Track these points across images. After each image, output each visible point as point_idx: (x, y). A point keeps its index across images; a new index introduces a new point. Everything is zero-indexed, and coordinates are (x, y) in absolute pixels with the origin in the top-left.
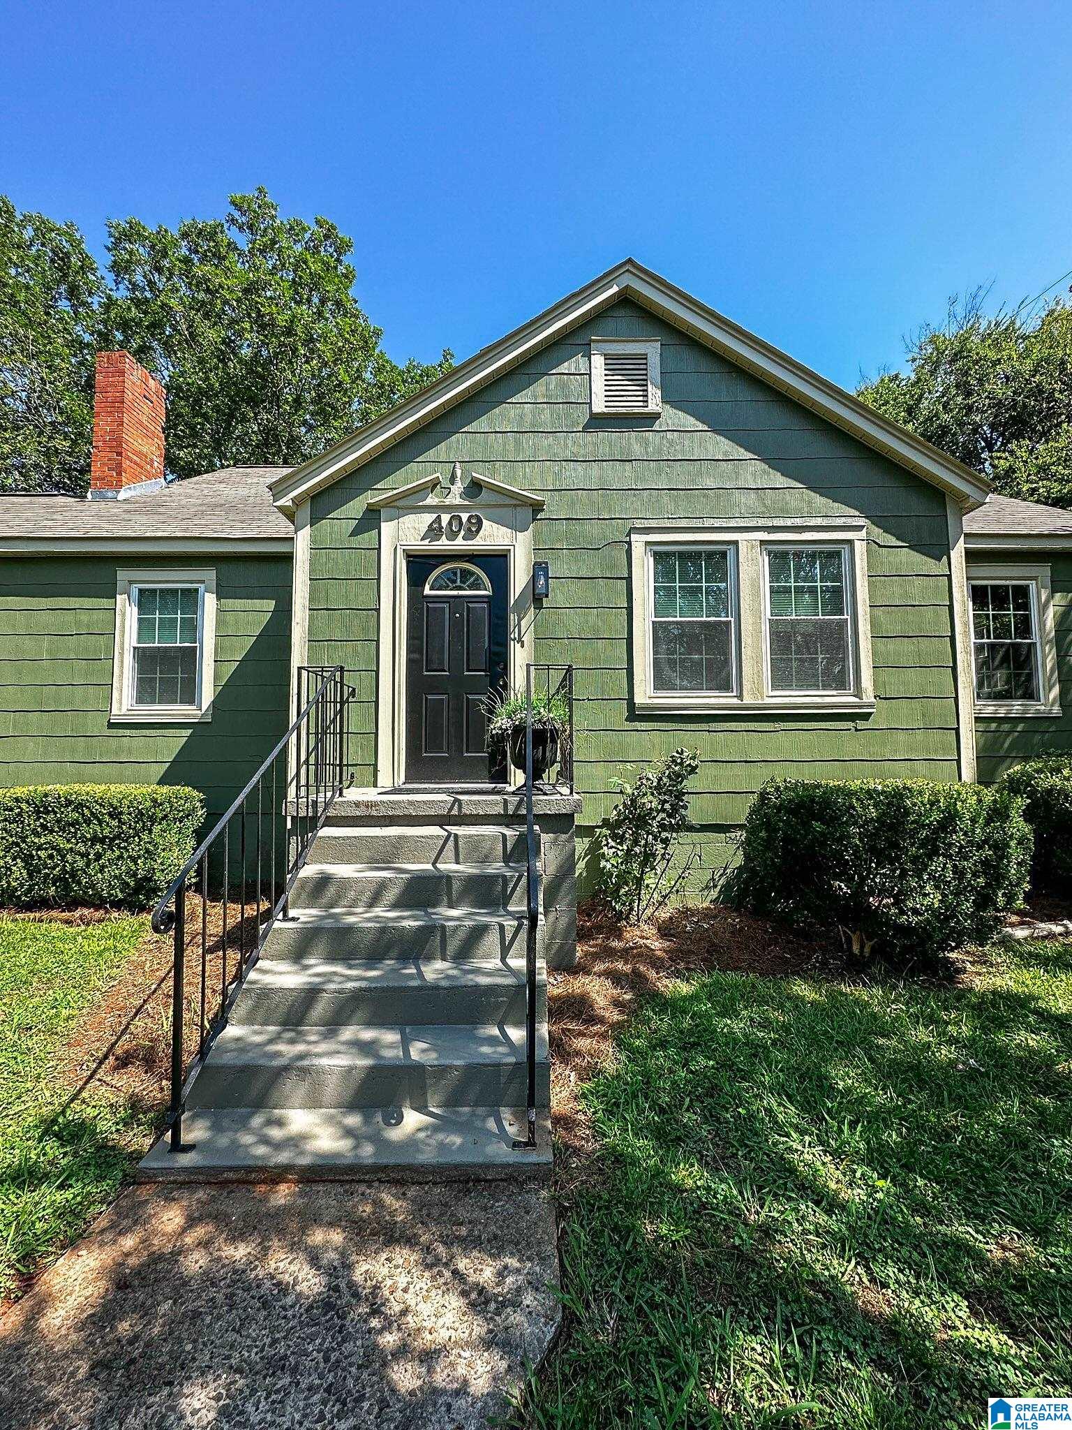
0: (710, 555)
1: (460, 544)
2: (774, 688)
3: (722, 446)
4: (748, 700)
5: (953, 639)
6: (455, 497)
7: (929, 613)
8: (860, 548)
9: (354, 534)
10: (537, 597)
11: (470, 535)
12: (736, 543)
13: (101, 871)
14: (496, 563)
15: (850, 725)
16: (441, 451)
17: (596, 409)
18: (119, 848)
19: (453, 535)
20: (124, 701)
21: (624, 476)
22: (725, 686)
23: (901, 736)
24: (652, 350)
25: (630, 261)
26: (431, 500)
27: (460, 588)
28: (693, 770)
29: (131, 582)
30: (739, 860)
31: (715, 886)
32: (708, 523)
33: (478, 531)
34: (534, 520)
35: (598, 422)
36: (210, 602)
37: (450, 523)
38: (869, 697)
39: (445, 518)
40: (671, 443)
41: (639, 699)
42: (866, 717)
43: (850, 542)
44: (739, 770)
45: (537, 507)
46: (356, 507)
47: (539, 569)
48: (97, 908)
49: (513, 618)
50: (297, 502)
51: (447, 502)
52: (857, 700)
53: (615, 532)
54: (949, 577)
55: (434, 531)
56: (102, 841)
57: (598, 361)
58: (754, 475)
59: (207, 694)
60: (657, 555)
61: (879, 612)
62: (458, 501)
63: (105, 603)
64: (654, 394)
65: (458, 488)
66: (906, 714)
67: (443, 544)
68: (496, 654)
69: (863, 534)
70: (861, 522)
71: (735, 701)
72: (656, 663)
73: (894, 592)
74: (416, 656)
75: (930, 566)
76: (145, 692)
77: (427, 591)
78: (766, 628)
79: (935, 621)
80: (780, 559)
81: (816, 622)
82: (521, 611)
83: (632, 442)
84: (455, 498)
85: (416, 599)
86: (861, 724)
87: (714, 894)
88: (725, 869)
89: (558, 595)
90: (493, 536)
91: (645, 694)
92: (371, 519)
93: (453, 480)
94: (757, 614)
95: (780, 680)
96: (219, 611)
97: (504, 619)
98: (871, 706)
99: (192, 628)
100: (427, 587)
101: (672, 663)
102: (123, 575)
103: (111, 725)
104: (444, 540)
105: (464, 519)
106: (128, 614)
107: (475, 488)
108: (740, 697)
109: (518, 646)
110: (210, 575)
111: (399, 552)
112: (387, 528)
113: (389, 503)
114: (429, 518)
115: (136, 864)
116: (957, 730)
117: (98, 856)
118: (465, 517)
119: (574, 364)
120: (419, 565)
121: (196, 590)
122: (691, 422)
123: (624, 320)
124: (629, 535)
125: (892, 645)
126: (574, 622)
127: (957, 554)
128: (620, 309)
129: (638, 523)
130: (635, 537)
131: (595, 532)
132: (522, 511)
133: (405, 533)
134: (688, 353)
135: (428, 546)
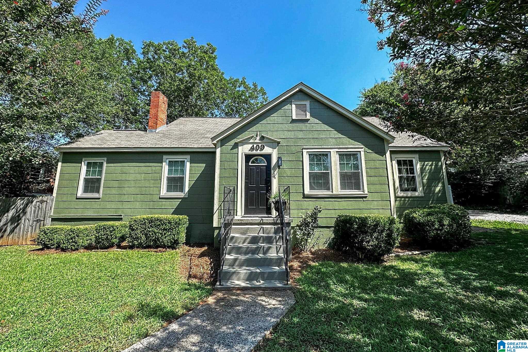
0: (324, 155)
1: (259, 152)
2: (341, 189)
3: (326, 127)
4: (334, 193)
5: (388, 177)
7: (381, 170)
8: (362, 153)
9: (231, 149)
10: (278, 166)
11: (262, 150)
12: (330, 152)
13: (165, 238)
14: (268, 157)
15: (362, 199)
16: (254, 128)
17: (293, 118)
18: (170, 232)
19: (257, 150)
20: (164, 192)
21: (300, 135)
22: (328, 189)
23: (375, 203)
24: (307, 103)
25: (301, 82)
26: (251, 141)
27: (259, 163)
28: (320, 211)
29: (167, 159)
30: (333, 236)
31: (327, 243)
32: (323, 147)
33: (263, 149)
34: (278, 146)
35: (294, 121)
36: (188, 165)
37: (256, 147)
38: (366, 192)
39: (255, 145)
40: (313, 126)
42: (366, 197)
43: (360, 152)
44: (333, 211)
45: (279, 143)
46: (232, 142)
47: (279, 158)
48: (164, 248)
49: (272, 171)
50: (218, 142)
51: (256, 141)
52: (363, 193)
53: (299, 149)
54: (386, 161)
55: (252, 149)
57: (294, 106)
58: (334, 134)
59: (187, 189)
60: (310, 155)
61: (368, 170)
63: (160, 164)
64: (308, 114)
65: (258, 138)
66: (376, 196)
67: (254, 152)
68: (268, 180)
69: (363, 150)
70: (362, 146)
71: (331, 193)
72: (310, 182)
73: (372, 164)
74: (247, 181)
75: (381, 158)
76: (169, 189)
77: (250, 164)
78: (338, 174)
79: (383, 172)
80: (342, 156)
81: (352, 172)
82: (275, 170)
83: (302, 126)
84: (257, 141)
85: (247, 166)
86: (364, 199)
87: (326, 245)
88: (329, 238)
89: (284, 166)
90: (267, 150)
91: (307, 191)
92: (236, 146)
93: (257, 136)
94: (336, 170)
95: (343, 187)
96: (190, 167)
97: (270, 171)
98: (367, 195)
99: (183, 171)
100: (250, 163)
101: (314, 183)
102: (165, 157)
103: (160, 198)
104: (254, 151)
105: (260, 146)
106: (165, 167)
107: (262, 138)
108: (332, 192)
109: (274, 178)
110: (188, 157)
111: (243, 154)
112: (240, 148)
113: (240, 142)
114: (251, 145)
115: (175, 236)
116: (390, 201)
117: (165, 234)
118: (260, 145)
119: (288, 107)
120: (248, 157)
121: (184, 161)
122: (317, 121)
123: (300, 96)
124: (302, 150)
125: (372, 179)
126: (288, 172)
127: (388, 154)
128: (299, 93)
129: (304, 147)
130: (304, 150)
131: (294, 149)
132: (275, 144)
133: (245, 149)
134: (316, 104)
135: (250, 153)
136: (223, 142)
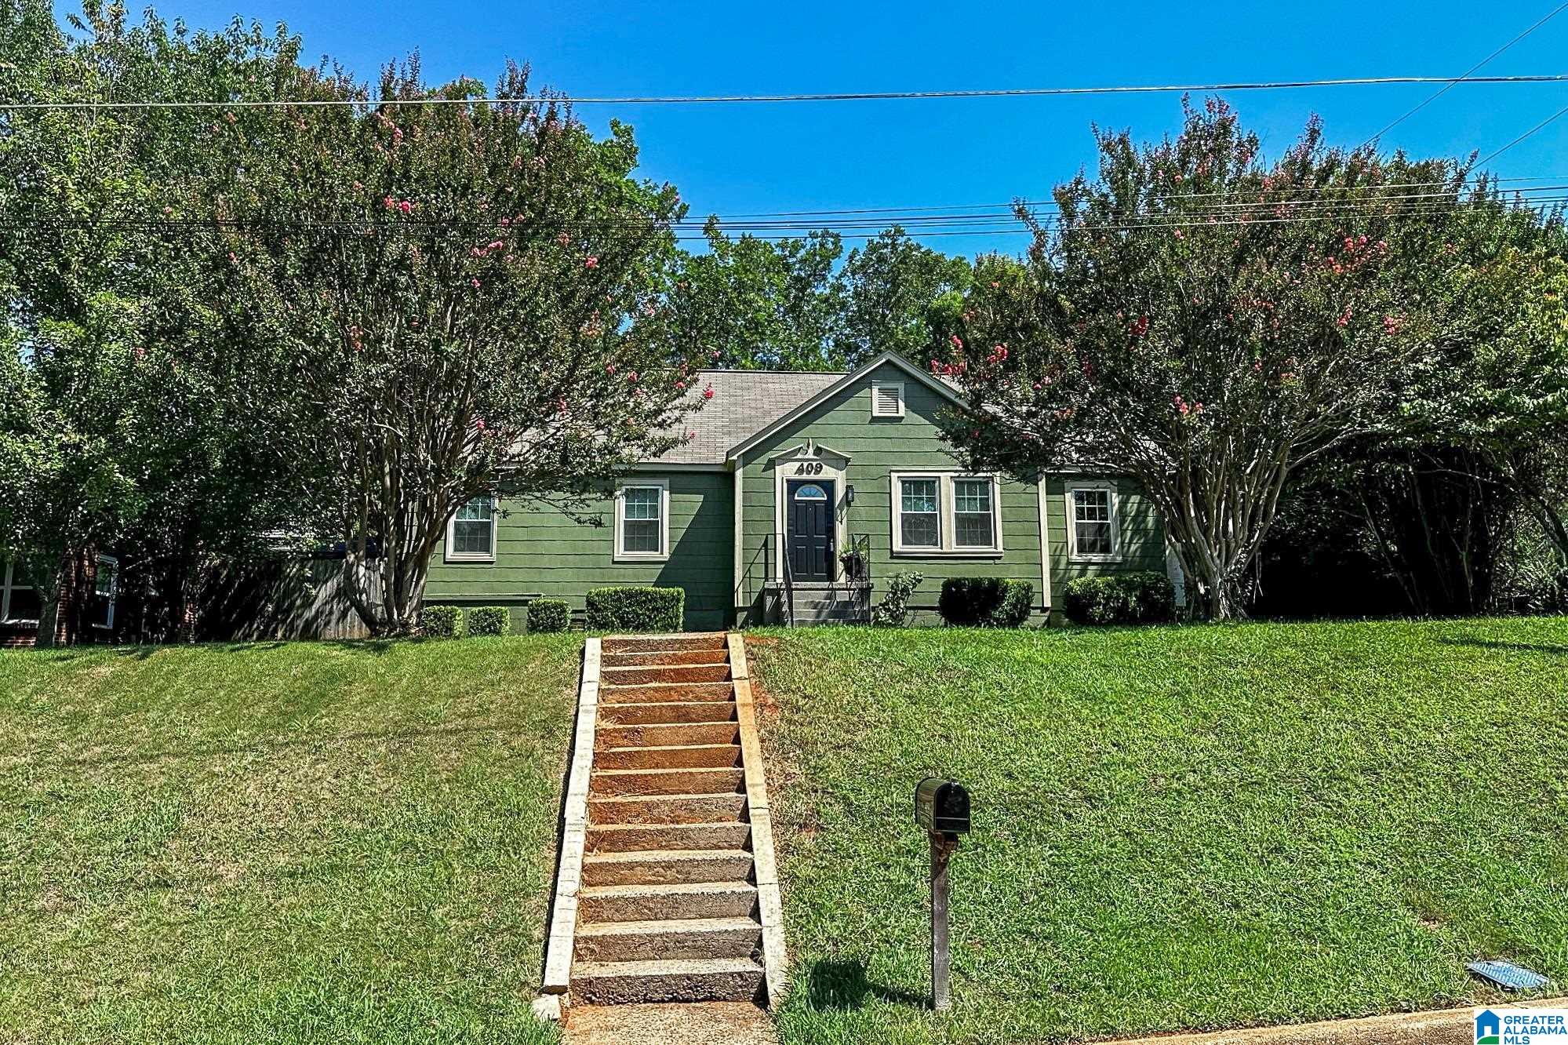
0: (928, 482)
1: (812, 476)
2: (957, 544)
4: (945, 550)
5: (1039, 522)
6: (810, 455)
7: (1028, 511)
8: (997, 480)
9: (764, 471)
10: (848, 501)
11: (817, 472)
12: (939, 477)
14: (828, 486)
15: (992, 561)
16: (803, 433)
17: (875, 414)
19: (809, 473)
20: (620, 553)
21: (886, 445)
22: (935, 543)
23: (1016, 567)
24: (901, 386)
26: (799, 456)
27: (812, 496)
28: (920, 581)
29: (623, 485)
32: (926, 468)
33: (820, 470)
34: (846, 465)
35: (875, 420)
36: (666, 496)
37: (808, 467)
38: (1000, 549)
39: (805, 464)
40: (910, 430)
41: (895, 549)
42: (999, 558)
43: (992, 478)
45: (847, 460)
46: (763, 459)
47: (849, 488)
49: (837, 511)
50: (738, 457)
51: (806, 457)
52: (995, 550)
53: (883, 471)
54: (1037, 494)
55: (800, 471)
56: (657, 609)
57: (875, 390)
59: (667, 546)
60: (904, 483)
61: (1005, 509)
62: (812, 457)
63: (608, 495)
64: (901, 404)
65: (811, 450)
66: (1017, 556)
67: (805, 476)
68: (829, 527)
69: (998, 474)
71: (939, 550)
72: (903, 532)
73: (1012, 500)
74: (791, 528)
75: (1029, 489)
76: (631, 544)
77: (796, 498)
78: (953, 517)
79: (1029, 514)
80: (960, 485)
81: (976, 514)
82: (841, 507)
83: (889, 430)
85: (791, 501)
86: (997, 561)
89: (857, 502)
90: (828, 473)
91: (898, 546)
92: (771, 465)
93: (808, 447)
94: (949, 510)
95: (961, 540)
96: (671, 501)
97: (833, 510)
98: (1002, 553)
99: (655, 510)
100: (796, 495)
101: (910, 532)
102: (618, 481)
103: (614, 562)
104: (804, 474)
106: (621, 503)
107: (818, 451)
108: (942, 548)
109: (840, 523)
110: (667, 481)
111: (784, 479)
112: (778, 468)
113: (778, 458)
114: (798, 464)
116: (1041, 565)
118: (814, 464)
119: (865, 393)
120: (793, 486)
121: (658, 490)
122: (921, 420)
123: (888, 374)
124: (890, 473)
125: (1011, 525)
126: (865, 513)
127: (1042, 484)
128: (886, 368)
129: (894, 468)
130: (893, 474)
131: (874, 471)
132: (841, 462)
133: (787, 471)
134: (917, 387)
135: (797, 477)
136: (748, 458)
